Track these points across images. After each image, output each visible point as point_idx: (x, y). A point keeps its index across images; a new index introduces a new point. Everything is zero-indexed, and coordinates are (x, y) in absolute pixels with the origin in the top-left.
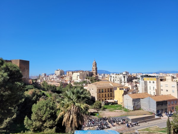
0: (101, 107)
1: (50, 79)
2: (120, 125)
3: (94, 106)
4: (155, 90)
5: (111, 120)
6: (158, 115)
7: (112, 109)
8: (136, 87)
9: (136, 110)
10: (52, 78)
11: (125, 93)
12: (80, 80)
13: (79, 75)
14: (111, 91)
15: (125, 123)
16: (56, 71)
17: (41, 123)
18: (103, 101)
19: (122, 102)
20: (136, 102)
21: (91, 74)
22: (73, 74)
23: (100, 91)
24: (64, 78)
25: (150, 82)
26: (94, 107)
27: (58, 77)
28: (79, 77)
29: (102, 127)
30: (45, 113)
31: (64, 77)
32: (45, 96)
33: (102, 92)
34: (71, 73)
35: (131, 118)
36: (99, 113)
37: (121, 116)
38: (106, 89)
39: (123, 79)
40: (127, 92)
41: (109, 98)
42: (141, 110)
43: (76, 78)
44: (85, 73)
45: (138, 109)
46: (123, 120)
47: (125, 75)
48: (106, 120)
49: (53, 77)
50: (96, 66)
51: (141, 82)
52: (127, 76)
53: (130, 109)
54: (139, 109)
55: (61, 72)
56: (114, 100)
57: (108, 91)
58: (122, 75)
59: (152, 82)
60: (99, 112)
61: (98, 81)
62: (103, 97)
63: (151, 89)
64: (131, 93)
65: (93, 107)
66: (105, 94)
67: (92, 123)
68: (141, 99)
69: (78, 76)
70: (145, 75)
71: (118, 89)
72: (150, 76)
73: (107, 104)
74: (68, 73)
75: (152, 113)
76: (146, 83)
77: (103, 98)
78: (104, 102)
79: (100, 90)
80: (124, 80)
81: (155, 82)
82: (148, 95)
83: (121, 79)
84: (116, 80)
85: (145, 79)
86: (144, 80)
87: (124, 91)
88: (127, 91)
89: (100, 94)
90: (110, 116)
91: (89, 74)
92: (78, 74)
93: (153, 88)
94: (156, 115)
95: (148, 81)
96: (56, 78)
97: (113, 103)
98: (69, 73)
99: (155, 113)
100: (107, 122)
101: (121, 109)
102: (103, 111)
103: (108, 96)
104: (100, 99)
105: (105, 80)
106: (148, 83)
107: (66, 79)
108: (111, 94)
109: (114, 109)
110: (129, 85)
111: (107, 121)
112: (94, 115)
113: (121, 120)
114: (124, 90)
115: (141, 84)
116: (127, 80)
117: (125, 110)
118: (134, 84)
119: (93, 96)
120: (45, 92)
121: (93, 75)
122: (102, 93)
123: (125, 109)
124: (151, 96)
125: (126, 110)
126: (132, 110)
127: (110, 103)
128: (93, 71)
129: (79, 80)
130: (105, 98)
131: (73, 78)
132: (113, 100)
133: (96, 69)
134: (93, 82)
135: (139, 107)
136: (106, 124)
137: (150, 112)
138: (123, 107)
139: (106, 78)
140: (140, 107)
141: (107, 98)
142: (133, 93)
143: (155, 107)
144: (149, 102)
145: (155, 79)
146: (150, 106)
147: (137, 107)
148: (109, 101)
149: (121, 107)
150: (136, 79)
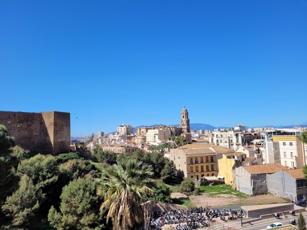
0: (193, 189)
1: (109, 142)
2: (226, 221)
3: (181, 187)
4: (294, 158)
5: (211, 212)
6: (300, 205)
7: (214, 193)
8: (259, 152)
9: (258, 195)
10: (112, 140)
11: (238, 164)
12: (160, 142)
13: (158, 133)
14: (212, 161)
15: (236, 218)
16: (120, 128)
17: (75, 218)
18: (198, 179)
19: (232, 181)
20: (258, 179)
21: (179, 132)
22: (147, 132)
23: (192, 161)
24: (132, 140)
25: (284, 144)
26: (182, 190)
27: (122, 137)
28: (157, 136)
29: (194, 224)
30: (81, 201)
31: (132, 137)
32: (97, 171)
33: (196, 162)
34: (144, 130)
35: (247, 209)
36: (190, 200)
37: (231, 205)
38: (202, 158)
39: (234, 139)
40: (241, 163)
41: (208, 173)
42: (268, 195)
43: (153, 138)
44: (169, 129)
45: (261, 192)
46: (232, 213)
47: (239, 131)
48: (202, 212)
49: (114, 138)
50: (187, 118)
51: (267, 144)
52: (242, 133)
53: (247, 194)
54: (265, 192)
55: (127, 129)
56: (219, 177)
57: (207, 161)
58: (232, 133)
59: (288, 143)
60: (190, 197)
61: (189, 143)
62: (197, 171)
63: (287, 157)
64: (248, 164)
65: (180, 190)
66: (202, 167)
67: (177, 217)
68: (267, 175)
69: (155, 134)
70: (274, 131)
71: (224, 156)
72: (285, 133)
73: (205, 183)
74: (138, 131)
75: (289, 201)
76: (276, 146)
77: (197, 174)
78: (200, 180)
79: (192, 159)
80: (237, 141)
81: (294, 143)
82: (281, 167)
83: (231, 139)
84: (222, 141)
85: (276, 138)
86: (272, 140)
87: (236, 161)
88: (241, 160)
89: (192, 165)
90: (209, 205)
91: (176, 131)
92: (156, 131)
93: (290, 154)
94: (297, 205)
95: (281, 143)
96: (118, 139)
97: (216, 183)
98: (141, 131)
99: (294, 201)
100: (203, 217)
101: (230, 193)
102: (198, 196)
103: (208, 170)
104: (192, 175)
105: (203, 140)
106: (281, 146)
107: (136, 141)
108: (212, 166)
109: (217, 192)
110: (244, 150)
111: (204, 214)
112: (181, 203)
113: (230, 213)
114: (236, 158)
115: (267, 147)
116: (243, 141)
117: (237, 195)
118: (255, 148)
119: (179, 170)
120: (96, 164)
121: (182, 132)
122: (197, 165)
123: (237, 193)
124: (286, 169)
125: (240, 195)
126: (252, 195)
127: (211, 182)
128: (183, 125)
129: (158, 142)
130: (202, 173)
131: (147, 138)
132: (216, 176)
133: (188, 122)
134: (181, 145)
135: (263, 189)
136: (201, 220)
137: (284, 199)
138: (234, 189)
139: (205, 138)
140: (267, 190)
141: (205, 173)
142: (253, 164)
143: (295, 189)
144: (283, 180)
145: (294, 137)
146: (284, 187)
147: (259, 189)
148: (209, 178)
149: (230, 190)
150: (258, 138)
